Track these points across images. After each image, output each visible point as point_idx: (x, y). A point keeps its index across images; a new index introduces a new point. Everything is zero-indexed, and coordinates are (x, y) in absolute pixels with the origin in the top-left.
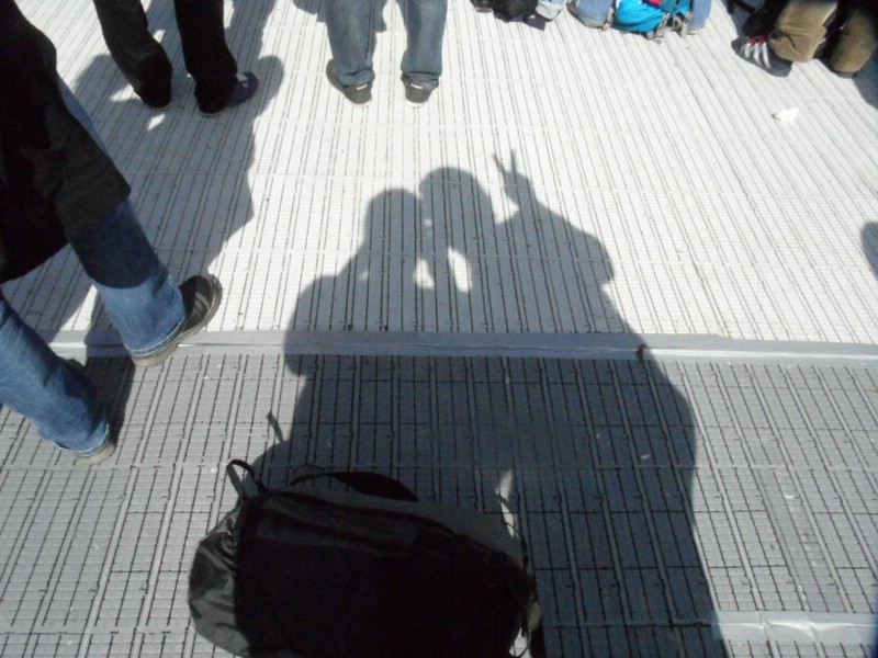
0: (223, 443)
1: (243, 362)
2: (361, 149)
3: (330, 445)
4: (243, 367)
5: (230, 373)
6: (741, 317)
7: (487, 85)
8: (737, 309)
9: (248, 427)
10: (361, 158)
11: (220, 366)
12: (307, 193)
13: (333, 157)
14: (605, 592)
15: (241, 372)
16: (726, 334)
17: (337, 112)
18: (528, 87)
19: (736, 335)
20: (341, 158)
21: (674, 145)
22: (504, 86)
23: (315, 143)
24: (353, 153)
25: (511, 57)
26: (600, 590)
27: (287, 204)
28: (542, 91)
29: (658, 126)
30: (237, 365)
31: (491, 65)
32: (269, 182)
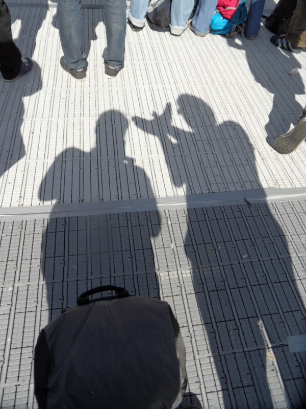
0: (15, 272)
1: (24, 224)
2: (82, 102)
3: (76, 268)
4: (24, 227)
5: (17, 231)
6: (284, 177)
7: (145, 64)
8: (282, 173)
9: (29, 261)
10: (82, 107)
11: (11, 228)
12: (54, 128)
13: (67, 107)
14: (231, 333)
15: (23, 230)
16: (277, 186)
17: (67, 82)
18: (166, 65)
19: (282, 187)
20: (71, 107)
21: (242, 90)
22: (154, 64)
23: (57, 100)
24: (78, 104)
25: (157, 49)
26: (229, 333)
27: (43, 134)
28: (173, 66)
29: (233, 81)
30: (21, 227)
31: (147, 54)
32: (33, 123)
